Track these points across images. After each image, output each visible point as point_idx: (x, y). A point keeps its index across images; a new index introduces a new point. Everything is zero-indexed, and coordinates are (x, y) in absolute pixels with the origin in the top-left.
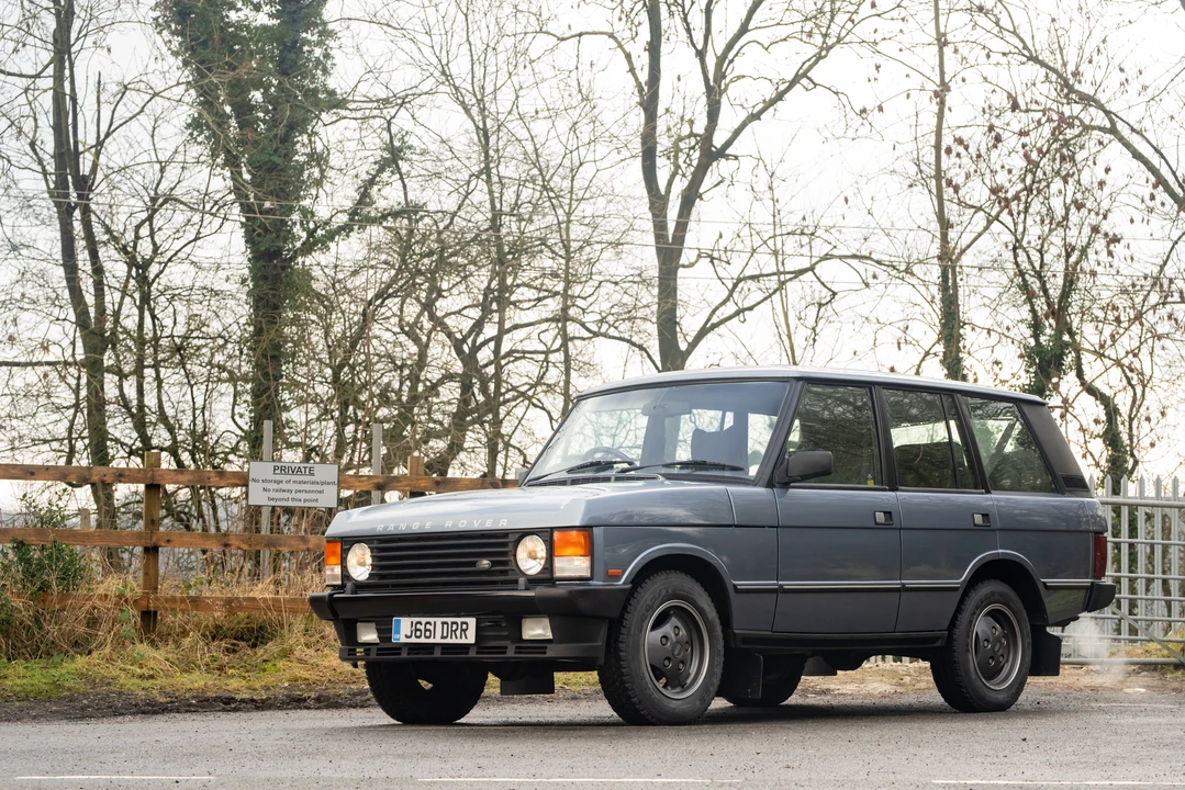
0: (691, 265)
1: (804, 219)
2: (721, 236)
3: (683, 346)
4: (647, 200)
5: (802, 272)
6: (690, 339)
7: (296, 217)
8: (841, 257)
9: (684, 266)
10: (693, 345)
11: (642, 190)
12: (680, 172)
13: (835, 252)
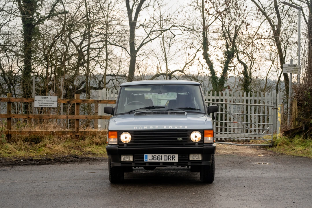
0: (138, 28)
1: (167, 16)
2: (145, 20)
3: (136, 49)
4: (127, 11)
5: (167, 30)
6: (138, 47)
7: (35, 15)
8: (177, 26)
9: (136, 28)
10: (139, 49)
11: (126, 9)
12: (135, 3)
13: (175, 25)
